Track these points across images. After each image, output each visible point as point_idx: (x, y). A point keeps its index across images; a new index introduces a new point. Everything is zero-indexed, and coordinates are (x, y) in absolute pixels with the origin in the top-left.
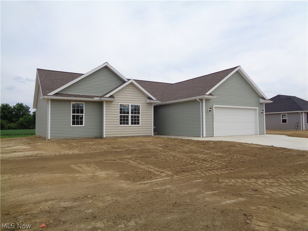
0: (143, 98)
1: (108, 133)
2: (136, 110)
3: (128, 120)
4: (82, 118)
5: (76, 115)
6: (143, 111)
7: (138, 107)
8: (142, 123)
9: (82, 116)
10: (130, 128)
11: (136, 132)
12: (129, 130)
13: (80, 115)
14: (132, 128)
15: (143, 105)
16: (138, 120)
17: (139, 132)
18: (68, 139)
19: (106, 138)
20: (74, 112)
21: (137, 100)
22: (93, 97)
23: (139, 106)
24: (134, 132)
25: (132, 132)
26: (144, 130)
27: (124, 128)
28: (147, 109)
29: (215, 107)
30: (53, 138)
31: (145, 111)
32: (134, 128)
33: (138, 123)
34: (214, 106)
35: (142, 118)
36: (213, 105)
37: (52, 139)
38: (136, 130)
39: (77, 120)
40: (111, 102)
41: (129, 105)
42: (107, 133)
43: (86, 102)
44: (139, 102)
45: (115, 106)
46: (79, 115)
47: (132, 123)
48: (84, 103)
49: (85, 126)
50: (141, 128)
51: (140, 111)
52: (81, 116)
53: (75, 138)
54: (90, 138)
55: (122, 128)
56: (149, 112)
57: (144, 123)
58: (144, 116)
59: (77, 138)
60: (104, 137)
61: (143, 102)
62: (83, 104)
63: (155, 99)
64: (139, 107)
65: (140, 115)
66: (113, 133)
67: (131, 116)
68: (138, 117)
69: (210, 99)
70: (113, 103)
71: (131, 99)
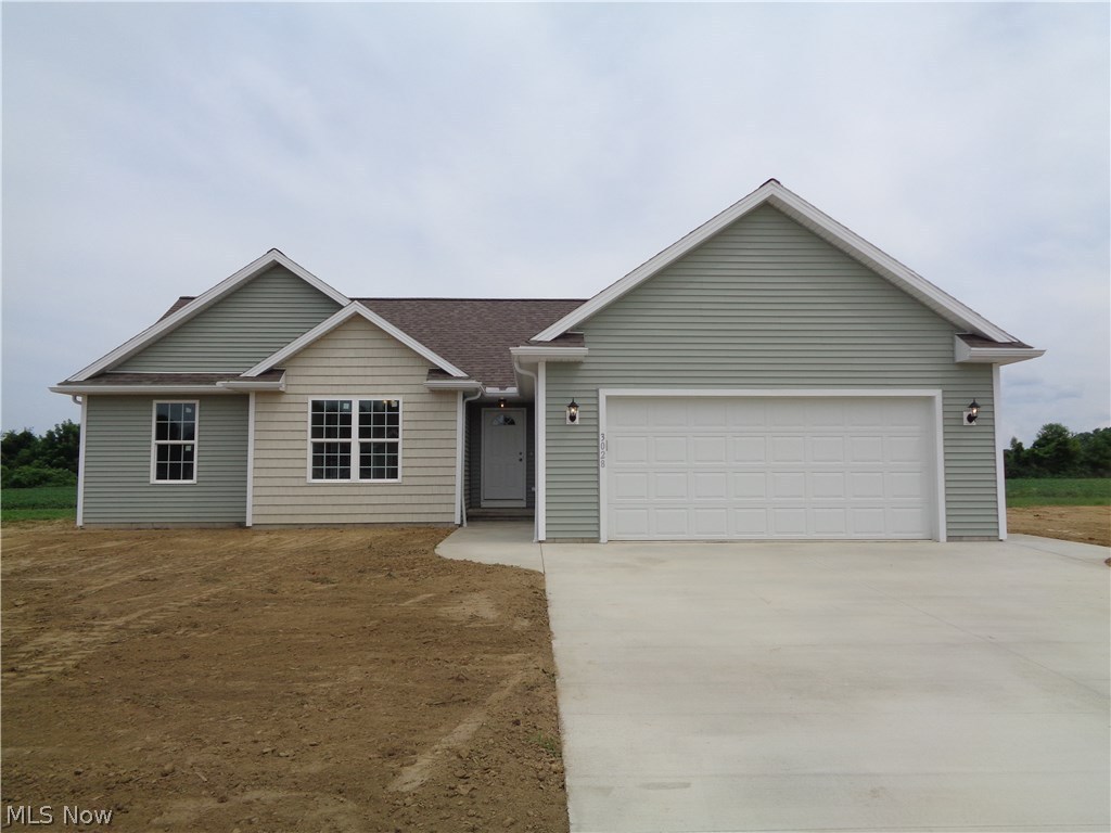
0: (415, 371)
1: (266, 510)
2: (381, 418)
3: (346, 461)
4: (190, 456)
5: (172, 446)
6: (412, 426)
7: (390, 408)
8: (409, 472)
9: (193, 446)
10: (355, 491)
11: (379, 509)
12: (350, 500)
13: (185, 445)
14: (364, 491)
15: (412, 398)
16: (394, 461)
17: (394, 509)
18: (141, 526)
19: (257, 528)
20: (161, 435)
21: (385, 380)
22: (210, 379)
23: (394, 405)
24: (371, 509)
25: (364, 509)
26: (414, 500)
27: (331, 491)
28: (429, 416)
29: (608, 398)
30: (92, 521)
31: (421, 426)
32: (372, 491)
33: (394, 474)
34: (604, 393)
35: (409, 453)
36: (597, 391)
37: (87, 526)
38: (382, 500)
39: (175, 463)
40: (277, 393)
41: (350, 402)
42: (258, 510)
43: (203, 397)
44: (398, 388)
45: (294, 408)
46: (180, 445)
47: (364, 474)
48: (197, 402)
49: (199, 484)
50: (404, 490)
51: (401, 426)
52: (188, 449)
53: (165, 526)
54: (218, 526)
55: (322, 491)
56: (443, 426)
57: (416, 472)
58: (419, 444)
59: (170, 526)
60: (249, 524)
61: (415, 389)
62: (193, 407)
63: (460, 374)
64: (397, 409)
65: (399, 440)
66: (283, 510)
67: (362, 444)
68: (394, 447)
69: (581, 363)
70: (285, 399)
71: (361, 380)
